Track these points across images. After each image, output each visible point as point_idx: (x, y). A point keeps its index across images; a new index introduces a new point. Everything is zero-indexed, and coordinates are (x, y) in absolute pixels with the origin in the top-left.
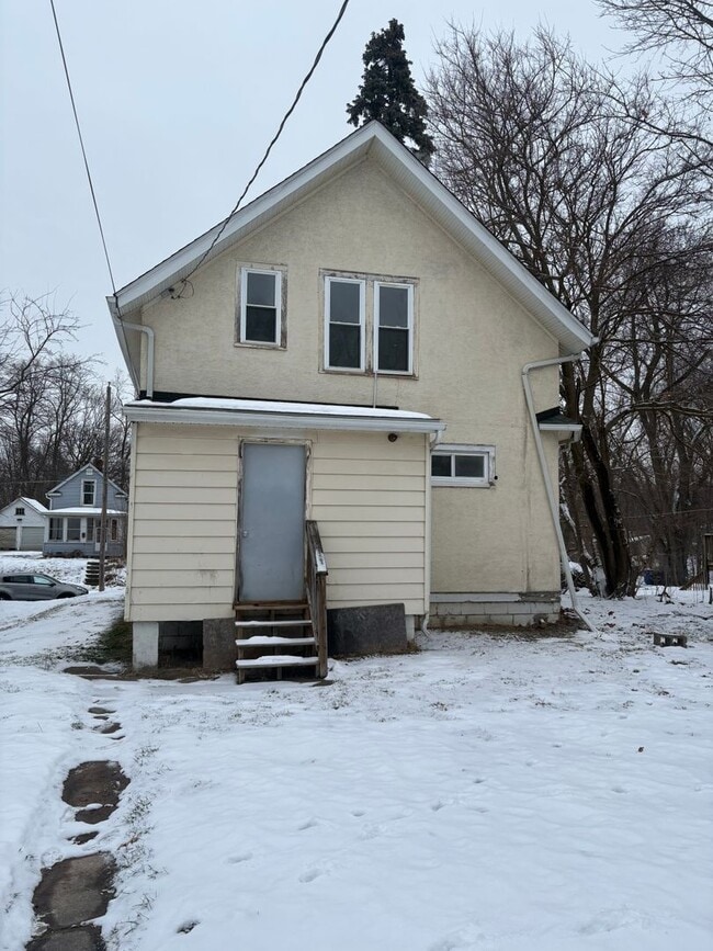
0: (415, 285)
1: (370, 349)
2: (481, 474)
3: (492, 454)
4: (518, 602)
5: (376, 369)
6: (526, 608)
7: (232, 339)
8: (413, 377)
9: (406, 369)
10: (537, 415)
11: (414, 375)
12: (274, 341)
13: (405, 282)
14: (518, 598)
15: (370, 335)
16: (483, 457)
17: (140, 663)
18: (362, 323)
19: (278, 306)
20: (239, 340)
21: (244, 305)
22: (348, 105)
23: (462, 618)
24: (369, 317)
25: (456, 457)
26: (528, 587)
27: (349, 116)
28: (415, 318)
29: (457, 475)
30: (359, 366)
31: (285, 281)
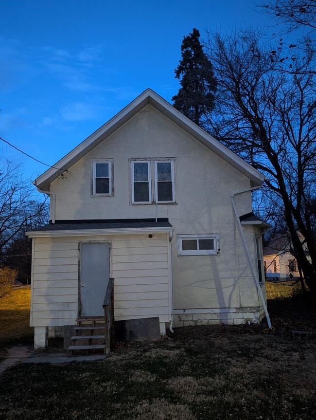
0: (174, 160)
1: (153, 192)
2: (213, 248)
3: (218, 238)
4: (236, 312)
5: (157, 201)
6: (240, 315)
7: (90, 194)
8: (175, 203)
9: (172, 200)
10: (240, 217)
11: (176, 202)
12: (108, 193)
13: (169, 160)
14: (235, 311)
15: (153, 185)
16: (213, 240)
17: (37, 346)
18: (149, 181)
19: (110, 177)
20: (93, 194)
21: (95, 177)
22: (175, 70)
23: (206, 321)
24: (153, 178)
25: (199, 240)
26: (240, 305)
27: (176, 75)
28: (175, 176)
29: (200, 249)
30: (148, 200)
31: (113, 166)
